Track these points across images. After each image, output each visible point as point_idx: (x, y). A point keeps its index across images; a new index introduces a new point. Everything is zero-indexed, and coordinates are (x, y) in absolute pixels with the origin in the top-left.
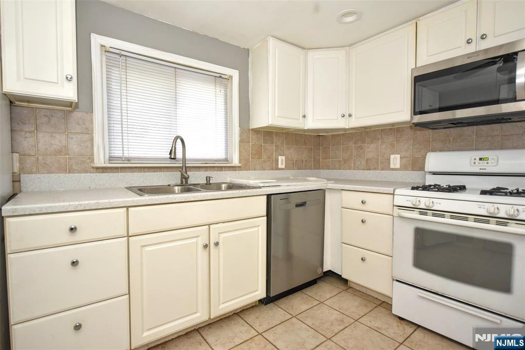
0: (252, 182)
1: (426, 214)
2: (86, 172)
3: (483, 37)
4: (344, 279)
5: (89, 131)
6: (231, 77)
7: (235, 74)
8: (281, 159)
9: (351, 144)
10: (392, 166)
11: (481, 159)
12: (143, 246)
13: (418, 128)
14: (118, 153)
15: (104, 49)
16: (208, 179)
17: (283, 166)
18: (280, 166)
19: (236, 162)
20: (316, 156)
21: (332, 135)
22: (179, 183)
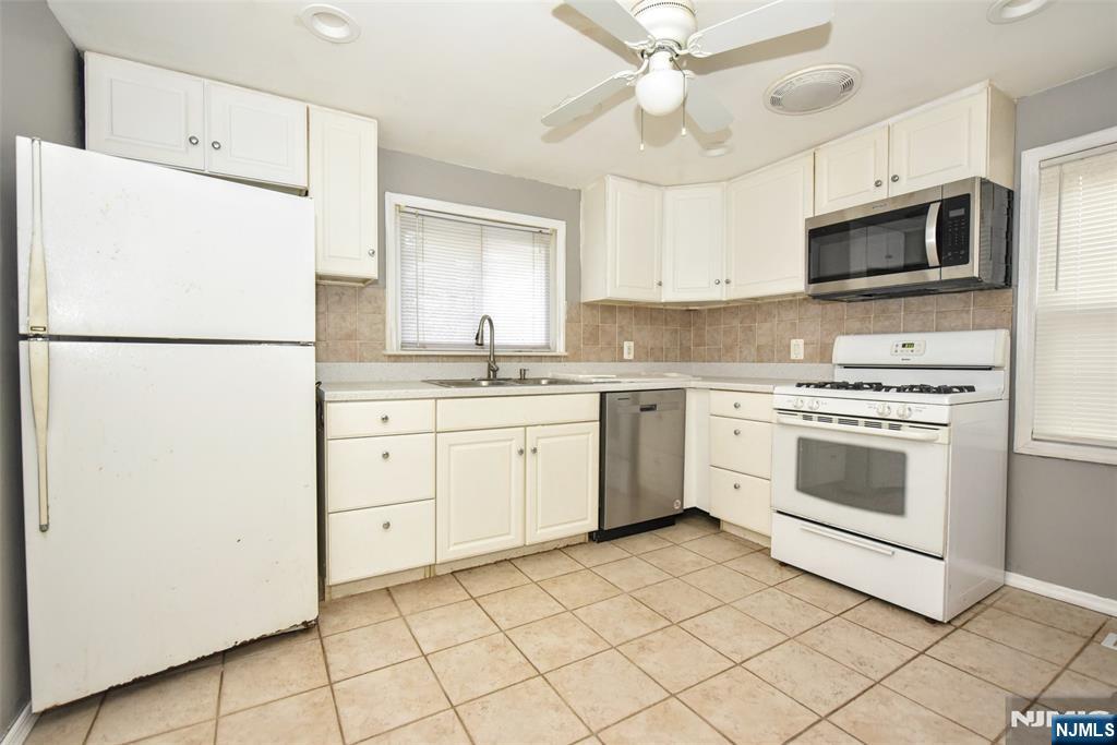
0: (581, 377)
1: (810, 419)
2: (377, 361)
3: (895, 179)
4: (713, 518)
5: (380, 310)
6: (555, 231)
7: (560, 227)
8: (628, 347)
9: (736, 323)
10: (793, 357)
11: (904, 346)
12: (450, 445)
13: (817, 301)
14: (412, 338)
15: (399, 209)
16: (522, 372)
17: (631, 357)
18: (626, 356)
19: (561, 350)
20: (684, 342)
21: (710, 310)
22: (486, 377)
